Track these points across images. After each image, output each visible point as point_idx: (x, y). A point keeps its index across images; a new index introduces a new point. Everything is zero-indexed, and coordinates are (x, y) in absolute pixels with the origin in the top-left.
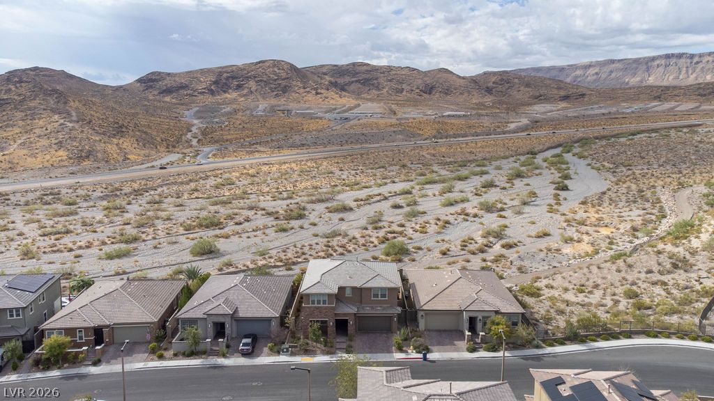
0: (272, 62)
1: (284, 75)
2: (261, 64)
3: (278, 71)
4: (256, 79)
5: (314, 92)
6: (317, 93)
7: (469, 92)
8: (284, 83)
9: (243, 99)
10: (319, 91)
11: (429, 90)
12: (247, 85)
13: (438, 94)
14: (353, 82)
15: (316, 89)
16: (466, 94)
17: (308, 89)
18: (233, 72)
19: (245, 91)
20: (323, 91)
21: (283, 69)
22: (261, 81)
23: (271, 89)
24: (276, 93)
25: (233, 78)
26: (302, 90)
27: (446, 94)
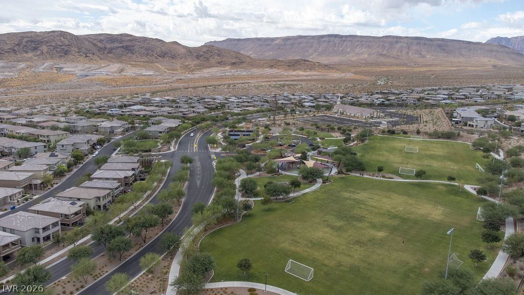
0: (60, 32)
1: (67, 42)
2: (52, 34)
3: (63, 40)
4: (48, 44)
5: (84, 55)
6: (86, 56)
7: (186, 58)
8: (66, 48)
9: (36, 58)
10: (88, 55)
11: (163, 55)
12: (40, 48)
13: (167, 59)
14: (119, 47)
15: (86, 54)
16: (184, 59)
17: (81, 54)
18: (31, 37)
19: (39, 52)
20: (90, 55)
21: (67, 39)
22: (51, 45)
23: (57, 51)
24: (60, 54)
25: (32, 41)
26: (77, 54)
27: (172, 58)
